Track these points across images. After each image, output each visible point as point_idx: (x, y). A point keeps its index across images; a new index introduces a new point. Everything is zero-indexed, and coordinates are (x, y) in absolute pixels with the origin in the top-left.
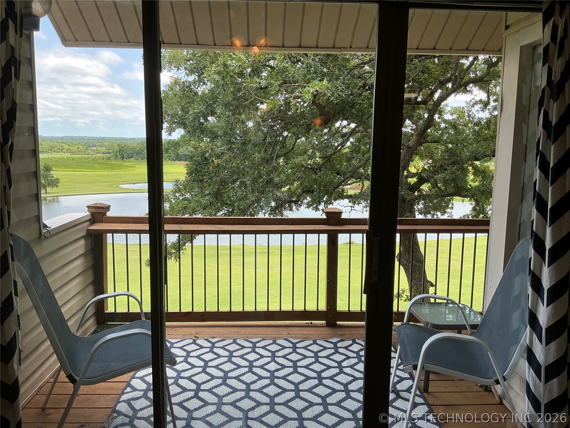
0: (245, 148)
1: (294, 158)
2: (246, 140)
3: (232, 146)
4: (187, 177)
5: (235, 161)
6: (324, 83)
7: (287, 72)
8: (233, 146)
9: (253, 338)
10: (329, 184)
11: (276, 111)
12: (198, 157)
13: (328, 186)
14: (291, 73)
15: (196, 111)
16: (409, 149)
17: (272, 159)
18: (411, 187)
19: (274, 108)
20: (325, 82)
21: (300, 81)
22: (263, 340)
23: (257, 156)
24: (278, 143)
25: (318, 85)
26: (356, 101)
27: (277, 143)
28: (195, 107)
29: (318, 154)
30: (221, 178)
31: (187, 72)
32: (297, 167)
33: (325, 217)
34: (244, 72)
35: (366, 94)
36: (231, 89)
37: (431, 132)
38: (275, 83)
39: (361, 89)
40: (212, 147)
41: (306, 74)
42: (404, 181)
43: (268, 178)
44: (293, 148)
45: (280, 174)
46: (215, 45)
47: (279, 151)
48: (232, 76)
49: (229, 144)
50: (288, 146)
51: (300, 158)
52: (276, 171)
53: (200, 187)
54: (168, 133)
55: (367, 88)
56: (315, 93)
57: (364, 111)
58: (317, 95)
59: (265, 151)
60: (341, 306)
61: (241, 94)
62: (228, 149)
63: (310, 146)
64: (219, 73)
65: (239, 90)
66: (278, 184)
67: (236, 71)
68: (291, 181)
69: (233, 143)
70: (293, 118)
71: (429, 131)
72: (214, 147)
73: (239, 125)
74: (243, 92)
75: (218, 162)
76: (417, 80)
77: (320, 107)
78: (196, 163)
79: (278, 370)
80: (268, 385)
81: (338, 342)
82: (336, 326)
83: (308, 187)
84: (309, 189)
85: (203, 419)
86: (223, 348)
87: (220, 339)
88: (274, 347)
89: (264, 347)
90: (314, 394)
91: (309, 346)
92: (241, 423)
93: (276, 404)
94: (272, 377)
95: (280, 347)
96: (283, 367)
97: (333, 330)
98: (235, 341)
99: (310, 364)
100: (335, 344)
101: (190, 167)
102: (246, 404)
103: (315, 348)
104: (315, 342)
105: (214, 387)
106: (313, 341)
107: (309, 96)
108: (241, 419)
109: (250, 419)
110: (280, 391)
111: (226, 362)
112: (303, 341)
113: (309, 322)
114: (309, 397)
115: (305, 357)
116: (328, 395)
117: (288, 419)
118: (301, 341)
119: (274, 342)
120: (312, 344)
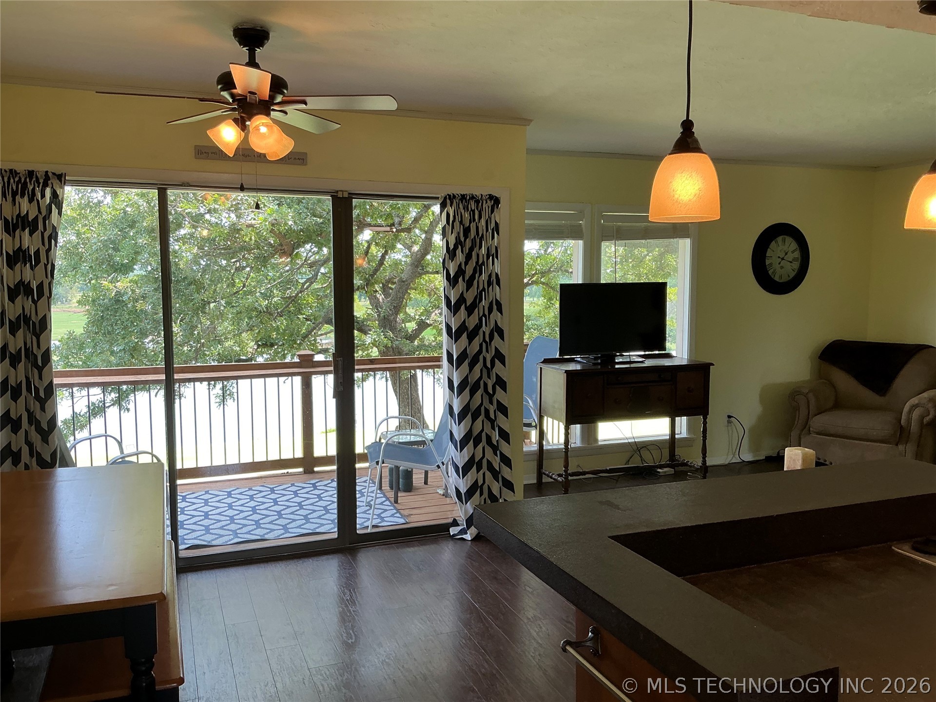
4: (86, 328)
9: (226, 489)
11: (222, 241)
13: (294, 335)
16: (403, 283)
18: (408, 335)
22: (238, 488)
23: (197, 297)
26: (325, 229)
30: (140, 328)
33: (298, 361)
37: (432, 259)
40: (133, 287)
42: (399, 328)
53: (108, 341)
56: (274, 221)
58: (276, 224)
60: (319, 451)
62: (155, 290)
71: (429, 257)
75: (142, 307)
79: (259, 505)
80: (251, 515)
81: (317, 482)
82: (313, 472)
83: (265, 340)
84: (266, 343)
85: (195, 539)
86: (196, 498)
87: (190, 493)
88: (251, 493)
89: (241, 494)
90: (297, 515)
91: (287, 488)
92: (232, 537)
93: (262, 524)
94: (254, 510)
95: (258, 492)
96: (264, 503)
97: (311, 476)
98: (207, 492)
99: (290, 499)
100: (314, 485)
101: (93, 314)
102: (233, 527)
103: (294, 489)
104: (293, 485)
105: (198, 521)
106: (291, 484)
107: (266, 225)
108: (231, 535)
109: (239, 534)
110: (263, 517)
111: (203, 506)
112: (281, 485)
113: (285, 471)
114: (292, 516)
115: (284, 495)
116: (310, 514)
117: (275, 530)
118: (279, 486)
119: (250, 489)
120: (290, 487)
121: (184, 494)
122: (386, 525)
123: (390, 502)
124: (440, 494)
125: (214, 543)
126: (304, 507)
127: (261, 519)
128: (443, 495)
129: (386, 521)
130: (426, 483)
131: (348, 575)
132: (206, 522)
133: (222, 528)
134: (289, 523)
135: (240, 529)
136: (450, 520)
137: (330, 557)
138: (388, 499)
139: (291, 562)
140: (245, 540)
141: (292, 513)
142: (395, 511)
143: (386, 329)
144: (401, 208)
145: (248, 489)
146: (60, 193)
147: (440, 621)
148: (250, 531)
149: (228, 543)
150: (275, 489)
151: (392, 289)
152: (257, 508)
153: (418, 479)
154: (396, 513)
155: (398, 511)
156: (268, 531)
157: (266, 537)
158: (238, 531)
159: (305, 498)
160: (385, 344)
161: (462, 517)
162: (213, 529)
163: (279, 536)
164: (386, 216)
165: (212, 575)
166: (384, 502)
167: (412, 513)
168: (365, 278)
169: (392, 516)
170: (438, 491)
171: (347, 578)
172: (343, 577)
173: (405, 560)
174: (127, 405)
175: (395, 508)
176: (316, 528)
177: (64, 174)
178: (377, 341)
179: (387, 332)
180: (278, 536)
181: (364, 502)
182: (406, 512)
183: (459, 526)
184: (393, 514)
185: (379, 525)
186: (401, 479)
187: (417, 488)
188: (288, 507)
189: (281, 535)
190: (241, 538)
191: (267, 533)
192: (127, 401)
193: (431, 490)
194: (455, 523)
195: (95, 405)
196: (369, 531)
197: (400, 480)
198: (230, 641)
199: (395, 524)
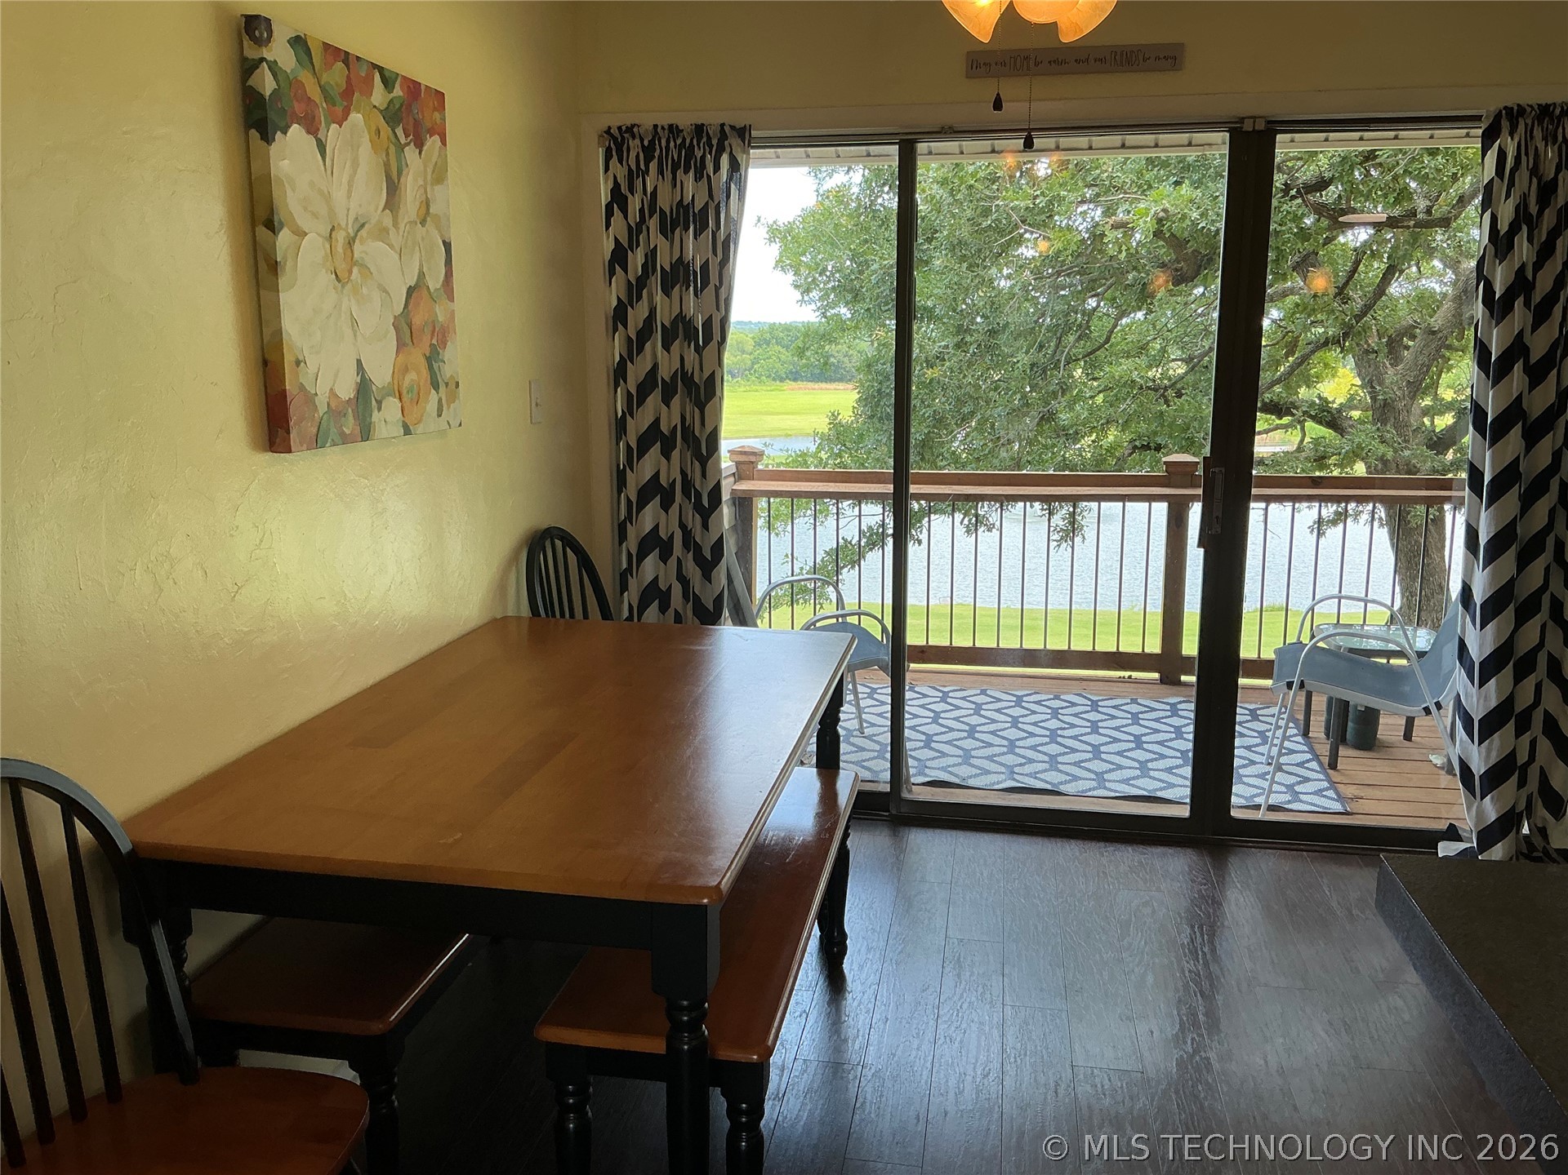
0: (995, 341)
1: (1111, 364)
2: (998, 324)
3: (964, 338)
4: (856, 408)
5: (970, 371)
6: (1183, 192)
7: (1097, 168)
8: (968, 339)
9: (1016, 690)
10: (1196, 424)
11: (1070, 257)
12: (884, 364)
13: (1192, 430)
14: (1106, 171)
15: (886, 262)
16: (1431, 336)
17: (1057, 367)
18: (1435, 439)
19: (1066, 250)
20: (1185, 190)
21: (1128, 185)
22: (1035, 693)
23: (1023, 359)
24: (1070, 329)
25: (1169, 196)
27: (1068, 328)
28: (883, 254)
29: (1175, 352)
30: (934, 411)
31: (866, 174)
32: (1117, 385)
33: (1164, 473)
34: (998, 175)
35: (1291, 207)
36: (969, 213)
38: (1068, 195)
39: (1280, 195)
40: (922, 341)
41: (1142, 170)
42: (1415, 425)
43: (1045, 410)
44: (1108, 340)
45: (1075, 404)
46: (962, 153)
47: (1074, 346)
48: (971, 186)
49: (958, 333)
50: (1097, 334)
51: (1126, 365)
52: (1064, 393)
54: (819, 313)
55: (1293, 192)
56: (1162, 214)
57: (1283, 248)
58: (1167, 219)
59: (1040, 346)
61: (989, 222)
62: (958, 346)
63: (1151, 333)
64: (943, 182)
65: (986, 212)
66: (1068, 430)
67: (981, 174)
68: (1102, 421)
69: (968, 331)
70: (1109, 271)
72: (927, 341)
73: (983, 292)
74: (993, 217)
76: (1417, 172)
77: (1177, 243)
78: (880, 378)
79: (1064, 729)
80: (1046, 744)
81: (1180, 702)
82: (1179, 683)
83: (1146, 438)
84: (1149, 443)
85: (943, 769)
86: (963, 698)
87: (956, 688)
88: (1056, 704)
89: (1038, 703)
90: (1127, 757)
91: (1122, 705)
92: (1003, 777)
93: (1060, 763)
94: (1053, 736)
95: (1068, 705)
96: (1073, 726)
97: (1175, 689)
98: (983, 692)
99: (1123, 726)
100: (1173, 705)
101: (866, 385)
102: (1010, 759)
103: (1134, 708)
104: (1134, 701)
105: (956, 740)
106: (1131, 699)
107: (1146, 222)
108: (1003, 773)
109: (1017, 773)
110: (1066, 750)
111: (970, 715)
112: (1112, 699)
113: (1126, 674)
114: (1117, 759)
115: (1114, 717)
116: (1152, 760)
117: (1081, 779)
118: (1108, 699)
119: (1057, 697)
120: (1128, 704)
121: (946, 689)
122: (1300, 808)
123: (1321, 764)
124: (1435, 765)
125: (971, 782)
126: (1145, 746)
127: (1060, 755)
128: (1442, 768)
129: (1301, 801)
130: (1408, 736)
131: (1196, 896)
132: (968, 744)
133: (990, 758)
134: (1110, 771)
135: (1021, 765)
136: (1443, 826)
137: (1170, 851)
138: (1317, 758)
139: (1093, 844)
140: (1027, 786)
141: (1119, 753)
142: (1326, 784)
143: (1386, 425)
144: (1431, 176)
145: (1052, 697)
146: (742, 160)
147: (1372, 1038)
148: (1036, 773)
149: (996, 787)
150: (1100, 703)
151: (1407, 348)
152: (1059, 732)
153: (1389, 726)
154: (1327, 789)
155: (1333, 785)
156: (1068, 778)
157: (1062, 788)
158: (1016, 770)
159: (1151, 729)
160: (1380, 454)
161: (1468, 824)
162: (976, 757)
163: (1087, 791)
164: (1395, 195)
165: (949, 839)
166: (1308, 761)
167: (1363, 795)
168: (1344, 323)
169: (1319, 793)
170: (1431, 758)
171: (1191, 900)
172: (1184, 895)
173: (1324, 891)
174: (919, 534)
175: (1329, 779)
176: (1157, 790)
177: (748, 127)
178: (1363, 449)
179: (1388, 432)
180: (1083, 791)
181: (1263, 755)
182: (1349, 791)
183: (1462, 841)
184: (1321, 790)
185: (1286, 806)
186: (1352, 722)
187: (1387, 745)
188: (1116, 740)
189: (1090, 790)
190: (1018, 781)
191: (1066, 782)
192: (919, 527)
193: (1416, 754)
194: (1452, 834)
195: (873, 530)
196: (1259, 815)
197: (1350, 724)
198: (947, 970)
199: (1321, 810)
